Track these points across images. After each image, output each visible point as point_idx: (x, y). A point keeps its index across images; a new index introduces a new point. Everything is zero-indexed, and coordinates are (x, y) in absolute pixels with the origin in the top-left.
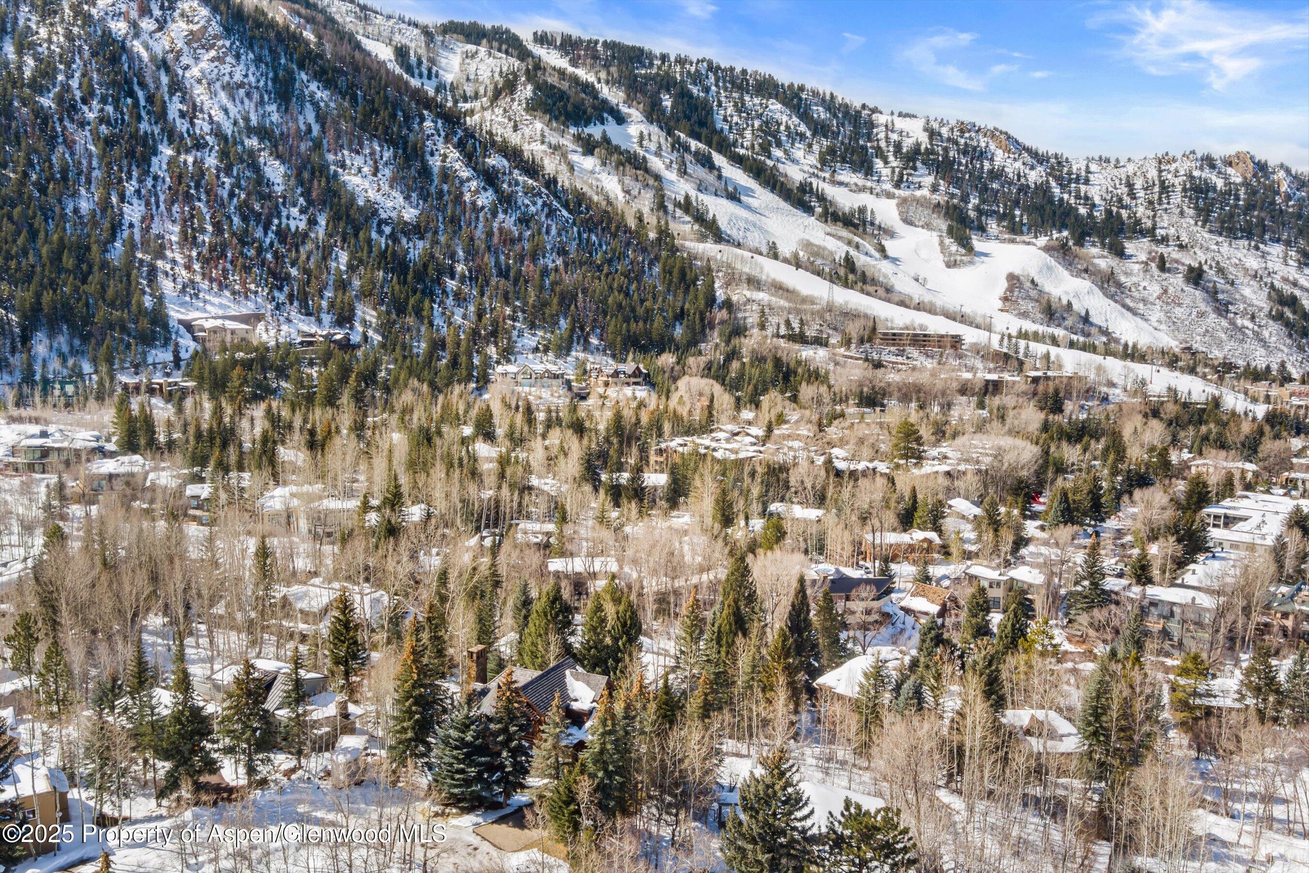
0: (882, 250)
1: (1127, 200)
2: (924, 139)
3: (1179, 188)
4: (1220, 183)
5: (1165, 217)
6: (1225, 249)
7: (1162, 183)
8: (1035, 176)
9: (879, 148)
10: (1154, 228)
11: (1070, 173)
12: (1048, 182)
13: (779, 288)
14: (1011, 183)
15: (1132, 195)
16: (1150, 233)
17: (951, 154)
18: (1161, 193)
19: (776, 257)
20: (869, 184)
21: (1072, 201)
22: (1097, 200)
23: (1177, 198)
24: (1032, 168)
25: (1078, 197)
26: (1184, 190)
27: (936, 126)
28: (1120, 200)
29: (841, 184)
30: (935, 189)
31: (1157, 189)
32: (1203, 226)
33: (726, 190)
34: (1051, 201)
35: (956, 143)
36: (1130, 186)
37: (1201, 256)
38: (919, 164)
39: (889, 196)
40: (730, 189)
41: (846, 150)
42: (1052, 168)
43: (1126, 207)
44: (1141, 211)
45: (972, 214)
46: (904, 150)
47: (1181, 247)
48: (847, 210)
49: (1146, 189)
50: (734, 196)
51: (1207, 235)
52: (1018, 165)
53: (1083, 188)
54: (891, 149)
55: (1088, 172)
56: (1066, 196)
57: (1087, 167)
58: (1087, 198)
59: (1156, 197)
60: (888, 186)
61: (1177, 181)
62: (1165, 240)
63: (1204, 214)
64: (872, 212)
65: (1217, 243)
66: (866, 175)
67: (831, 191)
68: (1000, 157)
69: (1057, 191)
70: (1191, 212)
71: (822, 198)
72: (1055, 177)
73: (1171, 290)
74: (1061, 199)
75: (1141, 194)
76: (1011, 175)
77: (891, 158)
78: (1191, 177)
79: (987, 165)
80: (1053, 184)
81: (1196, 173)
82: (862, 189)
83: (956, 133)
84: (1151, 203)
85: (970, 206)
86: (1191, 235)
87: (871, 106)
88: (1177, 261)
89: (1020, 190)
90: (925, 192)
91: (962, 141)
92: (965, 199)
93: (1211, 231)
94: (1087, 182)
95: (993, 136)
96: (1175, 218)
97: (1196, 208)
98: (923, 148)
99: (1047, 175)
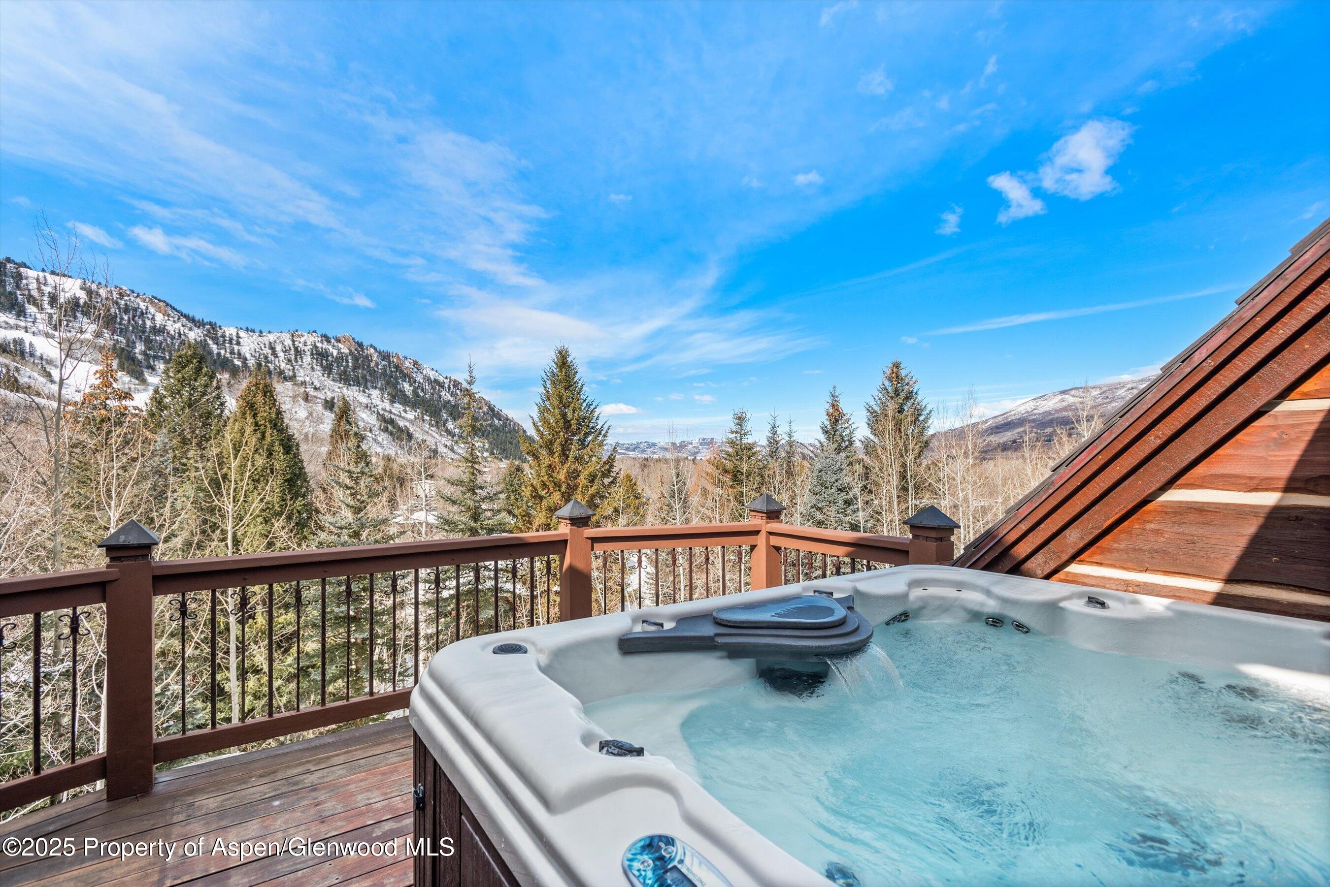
0: (47, 375)
1: (271, 358)
2: (83, 296)
3: (309, 353)
4: (335, 353)
5: (301, 370)
6: (345, 391)
7: (296, 349)
8: (194, 335)
9: (30, 296)
10: (295, 376)
11: (223, 336)
12: (205, 340)
14: (173, 338)
15: (275, 355)
16: (293, 378)
17: (112, 310)
18: (296, 356)
20: (22, 324)
21: (228, 355)
22: (248, 356)
23: (307, 359)
24: (191, 329)
25: (232, 353)
26: (312, 354)
27: (94, 287)
28: (266, 358)
30: (98, 335)
31: (292, 352)
32: (328, 377)
34: (210, 353)
35: (117, 303)
36: (273, 349)
37: (329, 395)
38: (79, 314)
39: (47, 335)
42: (208, 331)
43: (271, 363)
44: (283, 365)
45: (140, 357)
46: (61, 300)
47: (316, 389)
49: (285, 352)
51: (332, 383)
52: (178, 325)
53: (236, 348)
54: (46, 298)
55: (238, 337)
56: (223, 352)
57: (237, 333)
58: (239, 354)
59: (293, 357)
60: (45, 327)
61: (306, 349)
62: (304, 383)
63: (327, 370)
64: (31, 345)
65: (339, 388)
66: (18, 316)
68: (159, 318)
69: (214, 347)
70: (319, 368)
72: (212, 339)
73: (315, 414)
74: (219, 354)
75: (281, 355)
76: (172, 332)
77: (46, 306)
78: (315, 347)
79: (149, 323)
80: (210, 342)
81: (319, 345)
83: (115, 295)
84: (289, 361)
85: (137, 351)
86: (321, 382)
87: (17, 261)
88: (315, 397)
89: (182, 343)
90: (88, 336)
91: (123, 302)
92: (131, 344)
93: (333, 380)
94: (238, 343)
95: (152, 303)
96: (308, 372)
97: (322, 365)
98: (82, 302)
99: (205, 336)
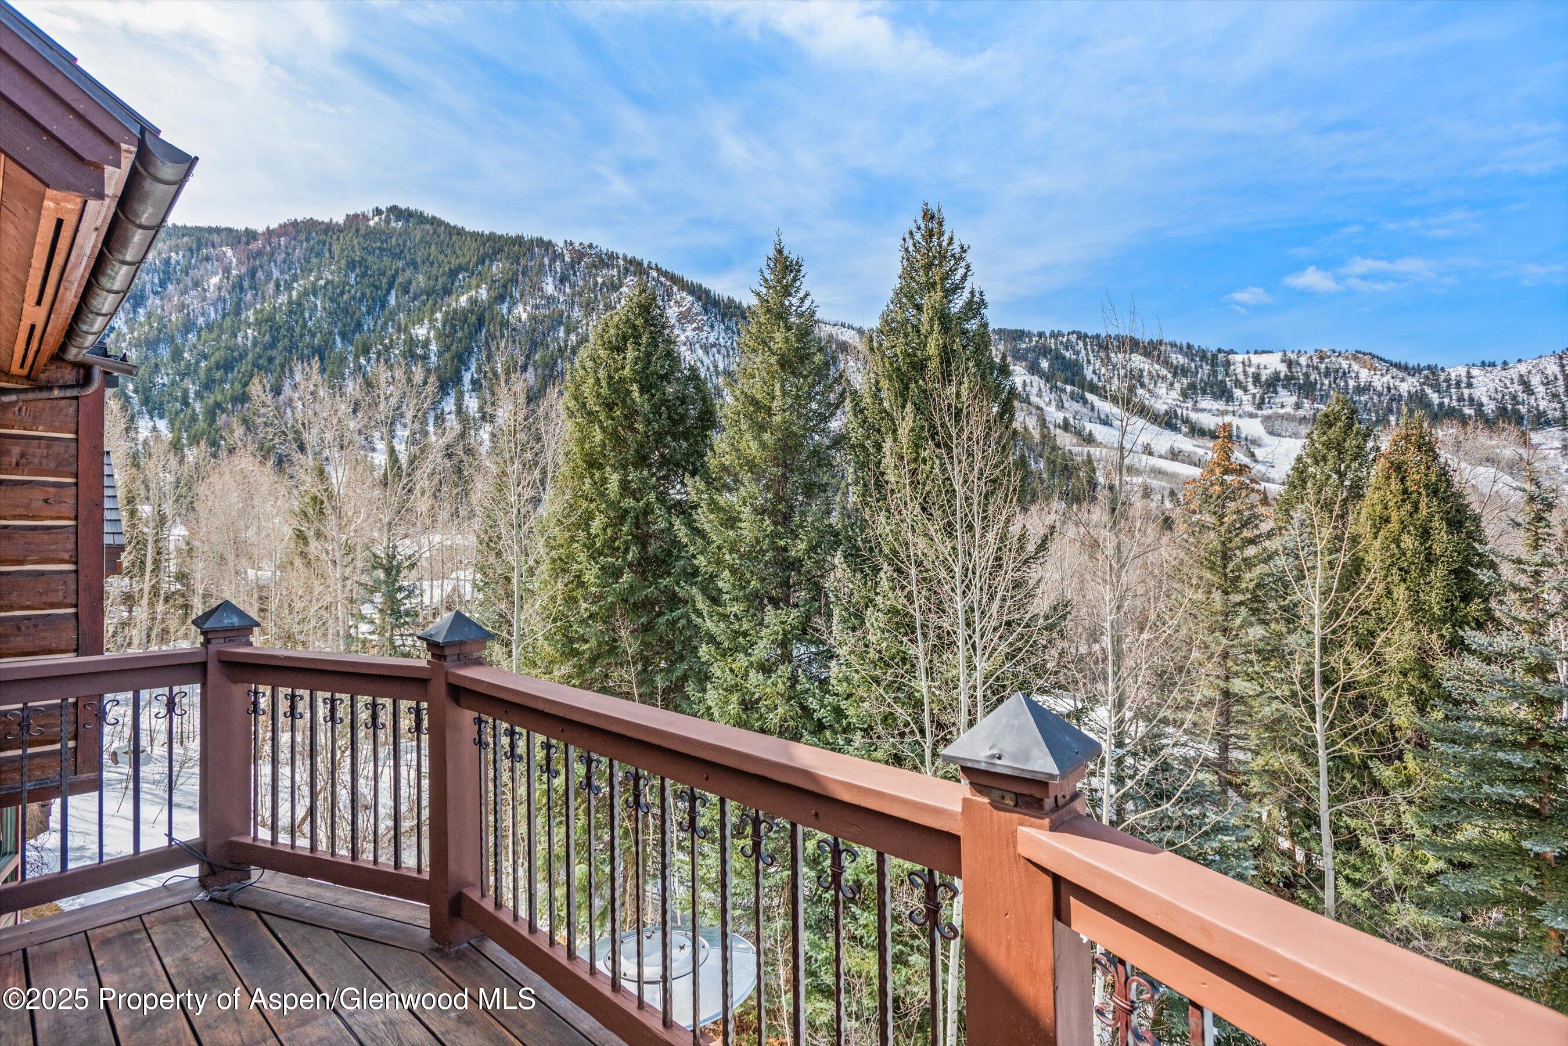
0: (1252, 455)
1: (1523, 397)
2: (1283, 369)
8: (1407, 386)
9: (1237, 380)
11: (1447, 380)
12: (1422, 390)
13: (1158, 472)
14: (1380, 395)
15: (1530, 391)
16: (1561, 422)
17: (1312, 378)
19: (1151, 454)
20: (1231, 409)
21: (1455, 404)
22: (1485, 400)
24: (1403, 380)
25: (1461, 399)
27: (1293, 357)
28: (1514, 398)
29: (1203, 410)
30: (1298, 406)
31: (1561, 382)
33: (1099, 418)
34: (1429, 405)
35: (1317, 368)
36: (1525, 383)
38: (1279, 389)
39: (1251, 416)
40: (1103, 417)
41: (1206, 384)
42: (1427, 378)
43: (1523, 403)
44: (1543, 404)
46: (1263, 378)
48: (1212, 428)
49: (1547, 384)
50: (1106, 422)
52: (1387, 378)
53: (1466, 392)
54: (1250, 379)
55: (1469, 376)
56: (1446, 401)
57: (1468, 372)
58: (1471, 399)
60: (1249, 408)
64: (1238, 428)
66: (1227, 401)
67: (1194, 416)
68: (1364, 375)
69: (1434, 396)
71: (1186, 421)
72: (1431, 386)
74: (1441, 403)
75: (1541, 389)
76: (1379, 388)
77: (1250, 386)
79: (1352, 383)
80: (1429, 391)
82: (1226, 412)
83: (1315, 360)
84: (1555, 395)
87: (1227, 349)
89: (1392, 400)
90: (1289, 410)
91: (1323, 366)
94: (1470, 385)
95: (1355, 358)
98: (1282, 376)
99: (1421, 384)
